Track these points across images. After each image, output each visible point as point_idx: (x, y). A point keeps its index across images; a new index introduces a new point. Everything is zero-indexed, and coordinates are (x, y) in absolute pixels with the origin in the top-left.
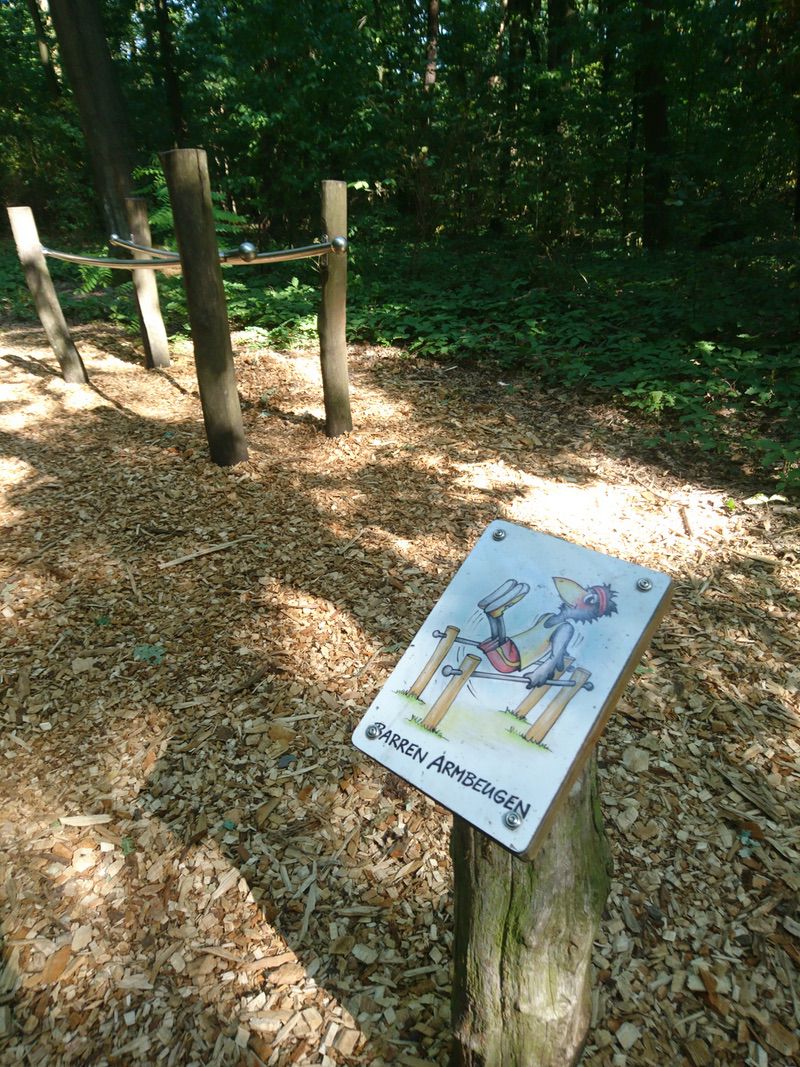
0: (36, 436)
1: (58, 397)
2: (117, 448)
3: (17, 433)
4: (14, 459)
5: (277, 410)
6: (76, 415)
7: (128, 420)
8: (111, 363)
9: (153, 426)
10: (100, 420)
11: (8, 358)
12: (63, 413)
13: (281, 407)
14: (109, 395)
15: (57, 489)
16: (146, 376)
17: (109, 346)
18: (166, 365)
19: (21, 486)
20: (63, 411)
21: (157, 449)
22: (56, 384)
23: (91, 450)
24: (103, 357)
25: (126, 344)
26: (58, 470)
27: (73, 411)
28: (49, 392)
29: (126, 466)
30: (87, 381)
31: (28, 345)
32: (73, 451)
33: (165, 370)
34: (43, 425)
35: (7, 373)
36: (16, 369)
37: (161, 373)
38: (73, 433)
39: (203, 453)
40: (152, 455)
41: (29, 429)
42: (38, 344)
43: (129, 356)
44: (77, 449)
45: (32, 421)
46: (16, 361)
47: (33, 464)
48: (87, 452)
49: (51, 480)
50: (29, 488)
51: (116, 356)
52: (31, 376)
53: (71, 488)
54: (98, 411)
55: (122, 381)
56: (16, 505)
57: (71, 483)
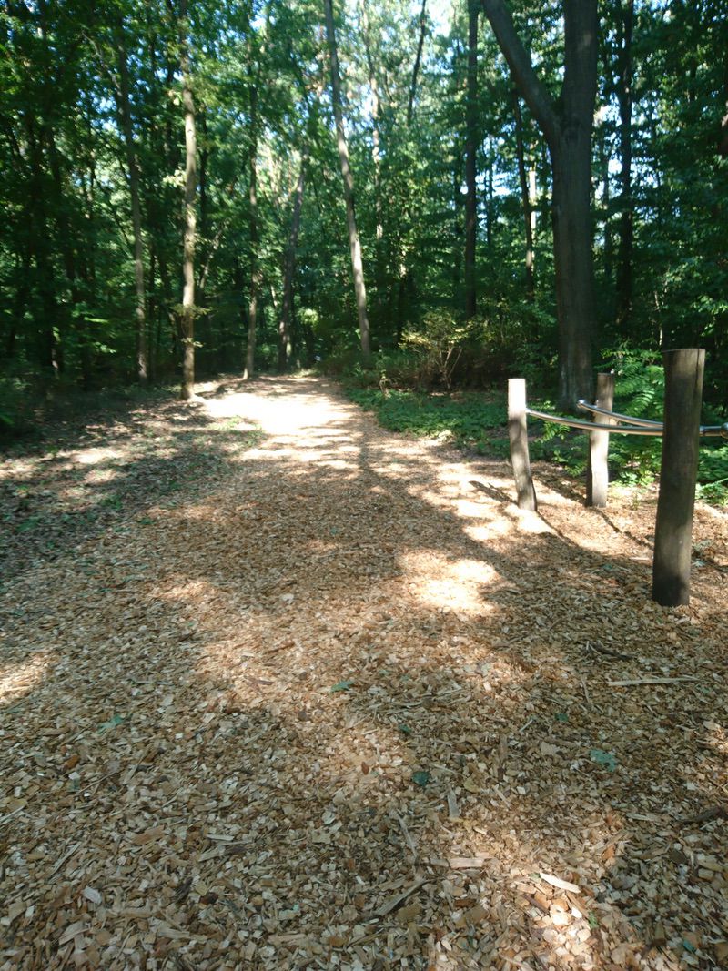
0: (497, 548)
1: (514, 519)
2: (562, 570)
3: (482, 543)
4: (482, 563)
5: (712, 562)
6: (527, 537)
7: (569, 548)
8: (553, 497)
9: (590, 557)
10: (545, 543)
11: (474, 483)
12: (517, 533)
13: (716, 559)
14: (553, 524)
15: (516, 594)
16: (584, 512)
17: (552, 483)
18: (603, 506)
19: (488, 587)
20: (517, 531)
21: (598, 578)
22: (511, 509)
23: (540, 567)
24: (547, 492)
25: (566, 483)
26: (515, 579)
27: (523, 533)
28: (506, 514)
29: (571, 587)
30: (536, 510)
31: (488, 474)
32: (525, 566)
33: (602, 509)
34: (502, 540)
35: (473, 495)
36: (480, 493)
37: (598, 512)
38: (524, 550)
39: (644, 590)
40: (593, 581)
41: (491, 541)
42: (495, 475)
43: (569, 494)
44: (528, 565)
45: (493, 536)
46: (480, 487)
47: (497, 570)
48: (539, 568)
49: (511, 585)
50: (494, 588)
51: (558, 492)
52: (490, 499)
53: (528, 596)
54: (543, 535)
55: (563, 514)
56: (486, 599)
57: (528, 592)
